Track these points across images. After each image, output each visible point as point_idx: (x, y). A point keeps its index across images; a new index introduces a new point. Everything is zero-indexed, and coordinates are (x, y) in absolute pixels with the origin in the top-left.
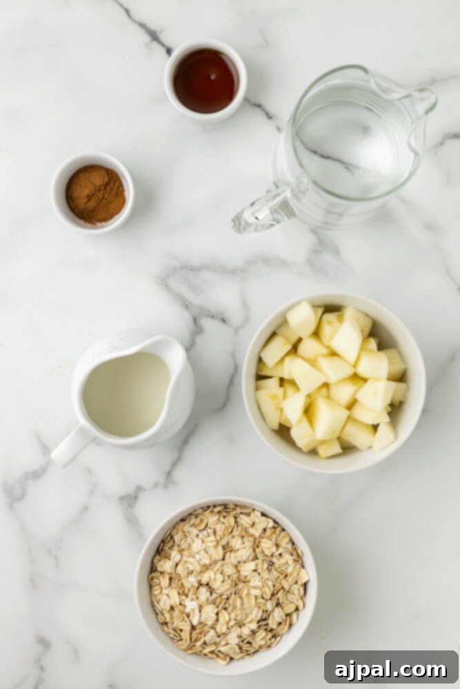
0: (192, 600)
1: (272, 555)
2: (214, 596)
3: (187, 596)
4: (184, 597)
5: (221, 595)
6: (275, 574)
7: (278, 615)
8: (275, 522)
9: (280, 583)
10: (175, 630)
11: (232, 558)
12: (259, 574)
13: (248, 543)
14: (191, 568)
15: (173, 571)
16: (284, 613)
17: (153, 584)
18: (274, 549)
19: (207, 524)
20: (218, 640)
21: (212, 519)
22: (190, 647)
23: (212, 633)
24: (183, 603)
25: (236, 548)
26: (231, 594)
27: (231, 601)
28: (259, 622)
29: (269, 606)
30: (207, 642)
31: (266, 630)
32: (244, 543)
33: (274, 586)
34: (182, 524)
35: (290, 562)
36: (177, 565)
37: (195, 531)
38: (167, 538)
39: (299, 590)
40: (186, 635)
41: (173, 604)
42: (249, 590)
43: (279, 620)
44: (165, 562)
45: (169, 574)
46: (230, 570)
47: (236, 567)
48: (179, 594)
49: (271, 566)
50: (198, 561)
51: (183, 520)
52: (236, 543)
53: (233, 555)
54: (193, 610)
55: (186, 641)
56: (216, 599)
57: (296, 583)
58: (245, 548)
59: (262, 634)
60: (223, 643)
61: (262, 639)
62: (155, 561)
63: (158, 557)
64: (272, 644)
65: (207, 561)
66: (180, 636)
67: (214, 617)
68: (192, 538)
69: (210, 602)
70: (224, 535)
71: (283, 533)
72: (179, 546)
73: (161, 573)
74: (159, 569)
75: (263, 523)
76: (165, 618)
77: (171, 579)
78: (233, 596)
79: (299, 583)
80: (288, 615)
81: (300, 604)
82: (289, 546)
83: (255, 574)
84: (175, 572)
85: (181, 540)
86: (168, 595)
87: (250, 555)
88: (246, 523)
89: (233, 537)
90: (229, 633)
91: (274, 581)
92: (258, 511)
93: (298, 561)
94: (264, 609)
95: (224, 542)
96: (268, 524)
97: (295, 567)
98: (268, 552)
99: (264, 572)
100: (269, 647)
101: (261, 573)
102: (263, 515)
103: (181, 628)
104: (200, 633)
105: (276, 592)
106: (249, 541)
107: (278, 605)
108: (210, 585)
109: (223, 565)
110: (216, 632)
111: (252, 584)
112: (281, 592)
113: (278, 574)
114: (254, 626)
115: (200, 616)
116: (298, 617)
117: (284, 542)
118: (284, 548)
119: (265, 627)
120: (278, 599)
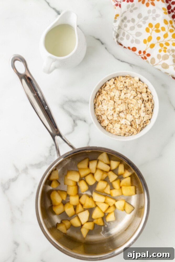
0: (122, 120)
1: (124, 85)
2: (125, 112)
3: (119, 121)
4: (119, 123)
5: (126, 110)
6: (130, 88)
7: (144, 96)
8: (114, 78)
9: (134, 88)
10: (128, 132)
11: (116, 99)
12: (127, 93)
13: (115, 90)
14: (111, 114)
15: (109, 121)
16: (145, 93)
17: (110, 131)
18: (122, 83)
19: (101, 101)
20: (140, 120)
21: (100, 98)
22: (137, 130)
23: (137, 120)
24: (121, 124)
25: (114, 95)
26: (128, 106)
27: (130, 107)
28: (143, 103)
29: (139, 96)
30: (139, 124)
31: (147, 102)
32: (114, 92)
33: (134, 91)
34: (96, 109)
35: (129, 81)
36: (108, 119)
37: (100, 106)
38: (97, 117)
39: (140, 83)
40: (132, 130)
41: (119, 127)
42: (130, 99)
43: (146, 96)
44: (105, 122)
45: (109, 123)
46: (119, 102)
47: (120, 99)
48: (118, 124)
49: (127, 88)
50: (111, 110)
51: (95, 108)
52: (112, 94)
53: (115, 97)
54: (125, 122)
55: (134, 130)
56: (126, 112)
57: (137, 83)
58: (116, 92)
59: (147, 104)
60: (142, 119)
61: (149, 105)
62: (102, 125)
63: (102, 124)
64: (153, 103)
65: (112, 108)
66: (131, 132)
67: (132, 116)
68: (102, 109)
69: (126, 115)
70: (107, 97)
71: (119, 78)
72: (102, 114)
73: (107, 126)
74: (106, 125)
75: (111, 82)
76: (123, 133)
77: (111, 123)
78: (129, 106)
79: (138, 82)
80: (147, 92)
81: (145, 86)
82: (124, 78)
83: (126, 94)
84: (110, 120)
85: (101, 113)
86: (116, 128)
87: (119, 92)
88: (108, 88)
89: (110, 94)
90: (140, 115)
91: (132, 89)
92: (107, 82)
93: (131, 78)
94: (140, 98)
95: (109, 98)
96: (113, 81)
97: (132, 80)
98: (122, 86)
99: (127, 91)
100: (153, 105)
101: (127, 92)
102: (109, 81)
103: (129, 130)
104: (135, 124)
105: (136, 91)
106: (114, 90)
107: (141, 93)
108: (121, 111)
109: (117, 103)
110: (138, 118)
111: (128, 97)
112: (137, 89)
113: (131, 87)
114: (143, 105)
115: (128, 120)
116: (149, 89)
117: (122, 79)
118: (124, 80)
119: (146, 102)
120: (139, 92)
